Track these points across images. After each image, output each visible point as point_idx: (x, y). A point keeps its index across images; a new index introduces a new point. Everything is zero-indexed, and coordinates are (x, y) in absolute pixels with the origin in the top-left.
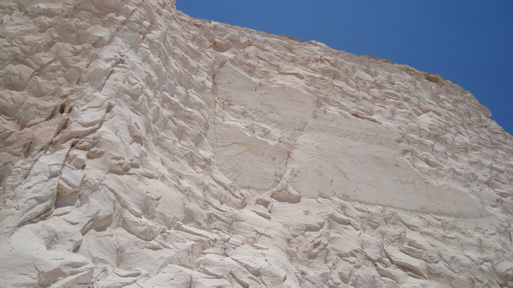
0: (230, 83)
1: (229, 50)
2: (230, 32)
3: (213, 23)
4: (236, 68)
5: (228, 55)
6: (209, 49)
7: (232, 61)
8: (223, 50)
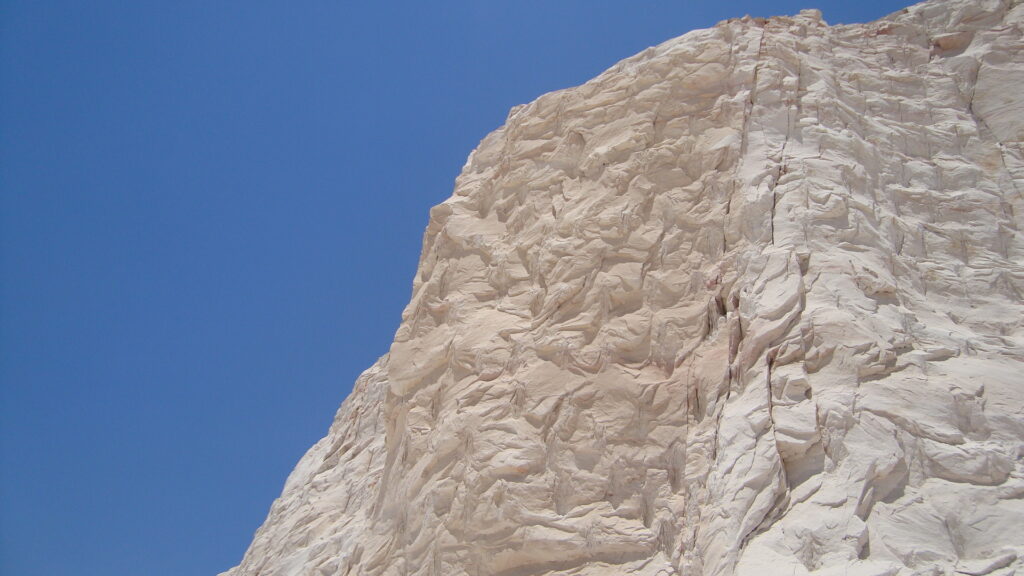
0: (1011, 101)
1: (974, 42)
2: (954, 7)
3: (913, 9)
4: (1007, 67)
5: (976, 50)
6: (932, 62)
7: (991, 58)
8: (962, 48)
